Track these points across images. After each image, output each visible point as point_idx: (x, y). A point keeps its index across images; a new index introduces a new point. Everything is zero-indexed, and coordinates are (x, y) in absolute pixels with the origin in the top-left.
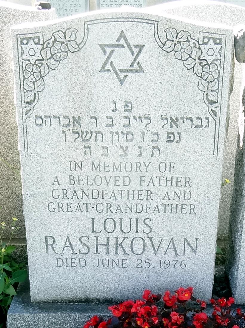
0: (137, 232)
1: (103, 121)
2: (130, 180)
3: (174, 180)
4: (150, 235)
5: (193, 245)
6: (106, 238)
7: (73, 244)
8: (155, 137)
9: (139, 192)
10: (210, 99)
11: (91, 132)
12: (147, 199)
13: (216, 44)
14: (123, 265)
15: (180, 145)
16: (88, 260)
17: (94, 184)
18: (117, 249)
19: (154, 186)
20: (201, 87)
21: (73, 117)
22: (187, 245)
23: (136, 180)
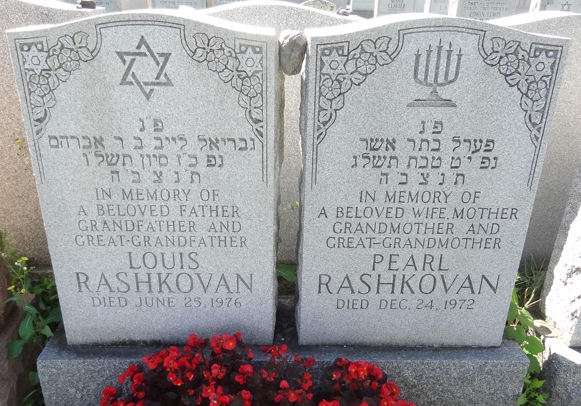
0: (182, 267)
1: (130, 143)
2: (168, 209)
3: (220, 210)
4: (197, 271)
5: (248, 281)
6: (147, 275)
7: (110, 281)
8: (193, 161)
9: (180, 223)
10: (254, 117)
11: (118, 156)
12: (190, 231)
13: (255, 52)
14: (169, 303)
15: (222, 170)
16: (129, 299)
17: (127, 214)
18: (160, 286)
19: (196, 216)
20: (242, 103)
21: (94, 138)
22: (240, 282)
23: (175, 210)
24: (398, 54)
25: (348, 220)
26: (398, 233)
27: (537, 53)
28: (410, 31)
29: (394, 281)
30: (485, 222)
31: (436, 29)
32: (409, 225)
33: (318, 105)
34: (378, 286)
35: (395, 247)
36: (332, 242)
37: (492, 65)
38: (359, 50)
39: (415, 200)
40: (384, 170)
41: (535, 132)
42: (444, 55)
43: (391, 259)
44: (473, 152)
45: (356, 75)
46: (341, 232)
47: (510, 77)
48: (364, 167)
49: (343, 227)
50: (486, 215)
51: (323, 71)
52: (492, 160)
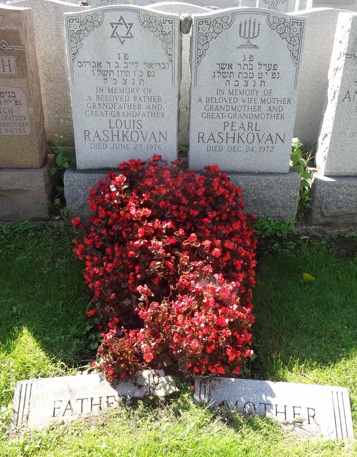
0: (134, 128)
1: (113, 65)
2: (129, 98)
3: (152, 98)
4: (141, 130)
5: (164, 135)
6: (117, 132)
7: (99, 135)
8: (141, 74)
9: (134, 105)
10: (169, 53)
11: (107, 71)
12: (138, 109)
13: (170, 23)
14: (127, 147)
15: (154, 78)
16: (108, 145)
17: (110, 100)
18: (123, 138)
19: (142, 101)
20: (163, 46)
21: (98, 62)
22: (161, 136)
23: (132, 98)
24: (232, 24)
25: (212, 104)
26: (235, 111)
27: (293, 24)
28: (237, 13)
29: (234, 136)
30: (275, 105)
31: (248, 13)
32: (240, 107)
33: (197, 47)
34: (227, 139)
35: (234, 118)
36: (204, 115)
37: (274, 29)
38: (215, 22)
39: (242, 94)
40: (228, 79)
41: (295, 60)
43: (232, 124)
44: (268, 70)
45: (214, 33)
46: (208, 110)
47: (282, 35)
48: (218, 77)
49: (209, 107)
50: (276, 102)
51: (199, 32)
52: (277, 74)
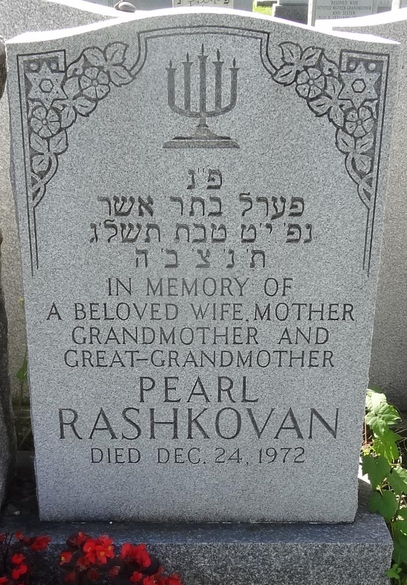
24: (141, 69)
25: (94, 323)
26: (173, 343)
27: (352, 66)
28: (155, 33)
29: (175, 418)
30: (305, 325)
31: (194, 30)
32: (188, 331)
33: (28, 147)
34: (152, 427)
35: (170, 365)
36: (73, 358)
37: (285, 85)
38: (81, 62)
39: (193, 292)
40: (140, 244)
41: (363, 185)
42: (210, 70)
43: (166, 384)
44: (274, 217)
45: (81, 101)
46: (84, 342)
47: (315, 102)
48: (109, 240)
49: (86, 333)
50: (305, 314)
51: (32, 95)
52: (303, 229)
